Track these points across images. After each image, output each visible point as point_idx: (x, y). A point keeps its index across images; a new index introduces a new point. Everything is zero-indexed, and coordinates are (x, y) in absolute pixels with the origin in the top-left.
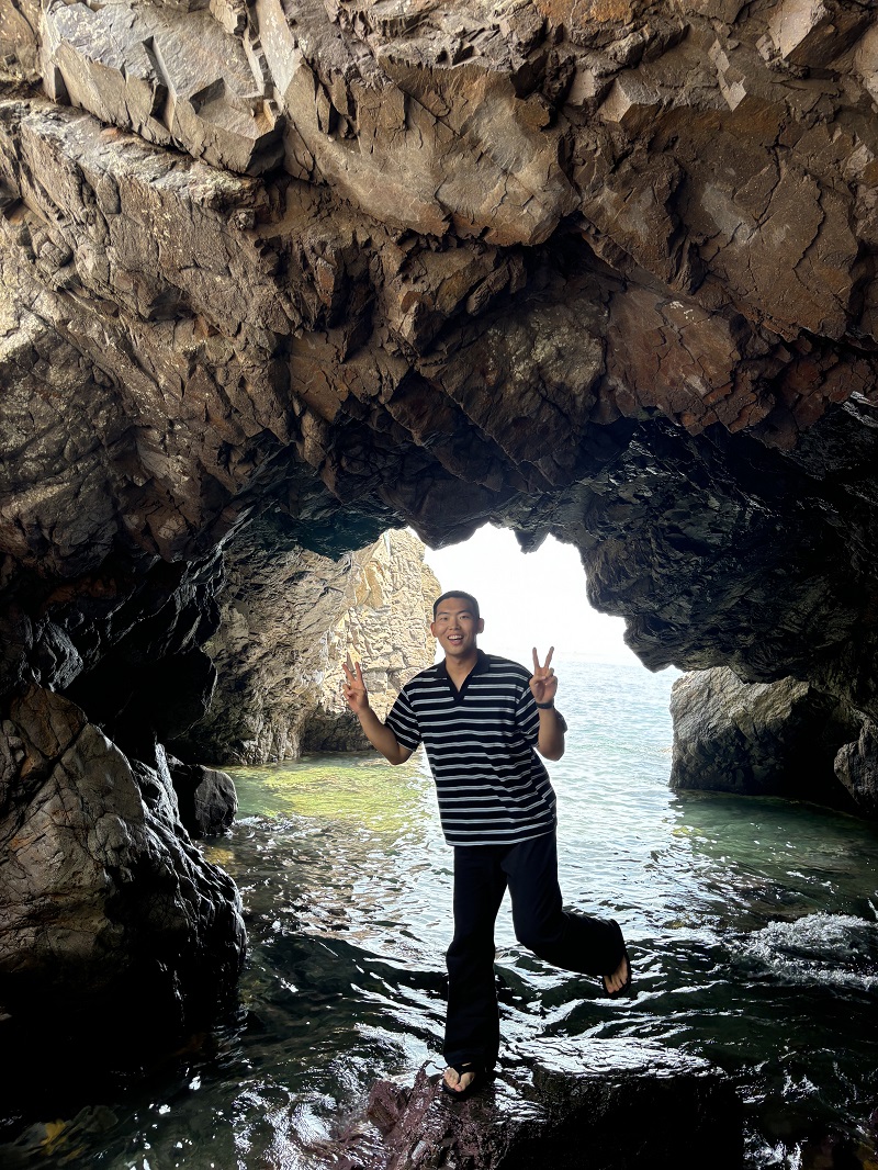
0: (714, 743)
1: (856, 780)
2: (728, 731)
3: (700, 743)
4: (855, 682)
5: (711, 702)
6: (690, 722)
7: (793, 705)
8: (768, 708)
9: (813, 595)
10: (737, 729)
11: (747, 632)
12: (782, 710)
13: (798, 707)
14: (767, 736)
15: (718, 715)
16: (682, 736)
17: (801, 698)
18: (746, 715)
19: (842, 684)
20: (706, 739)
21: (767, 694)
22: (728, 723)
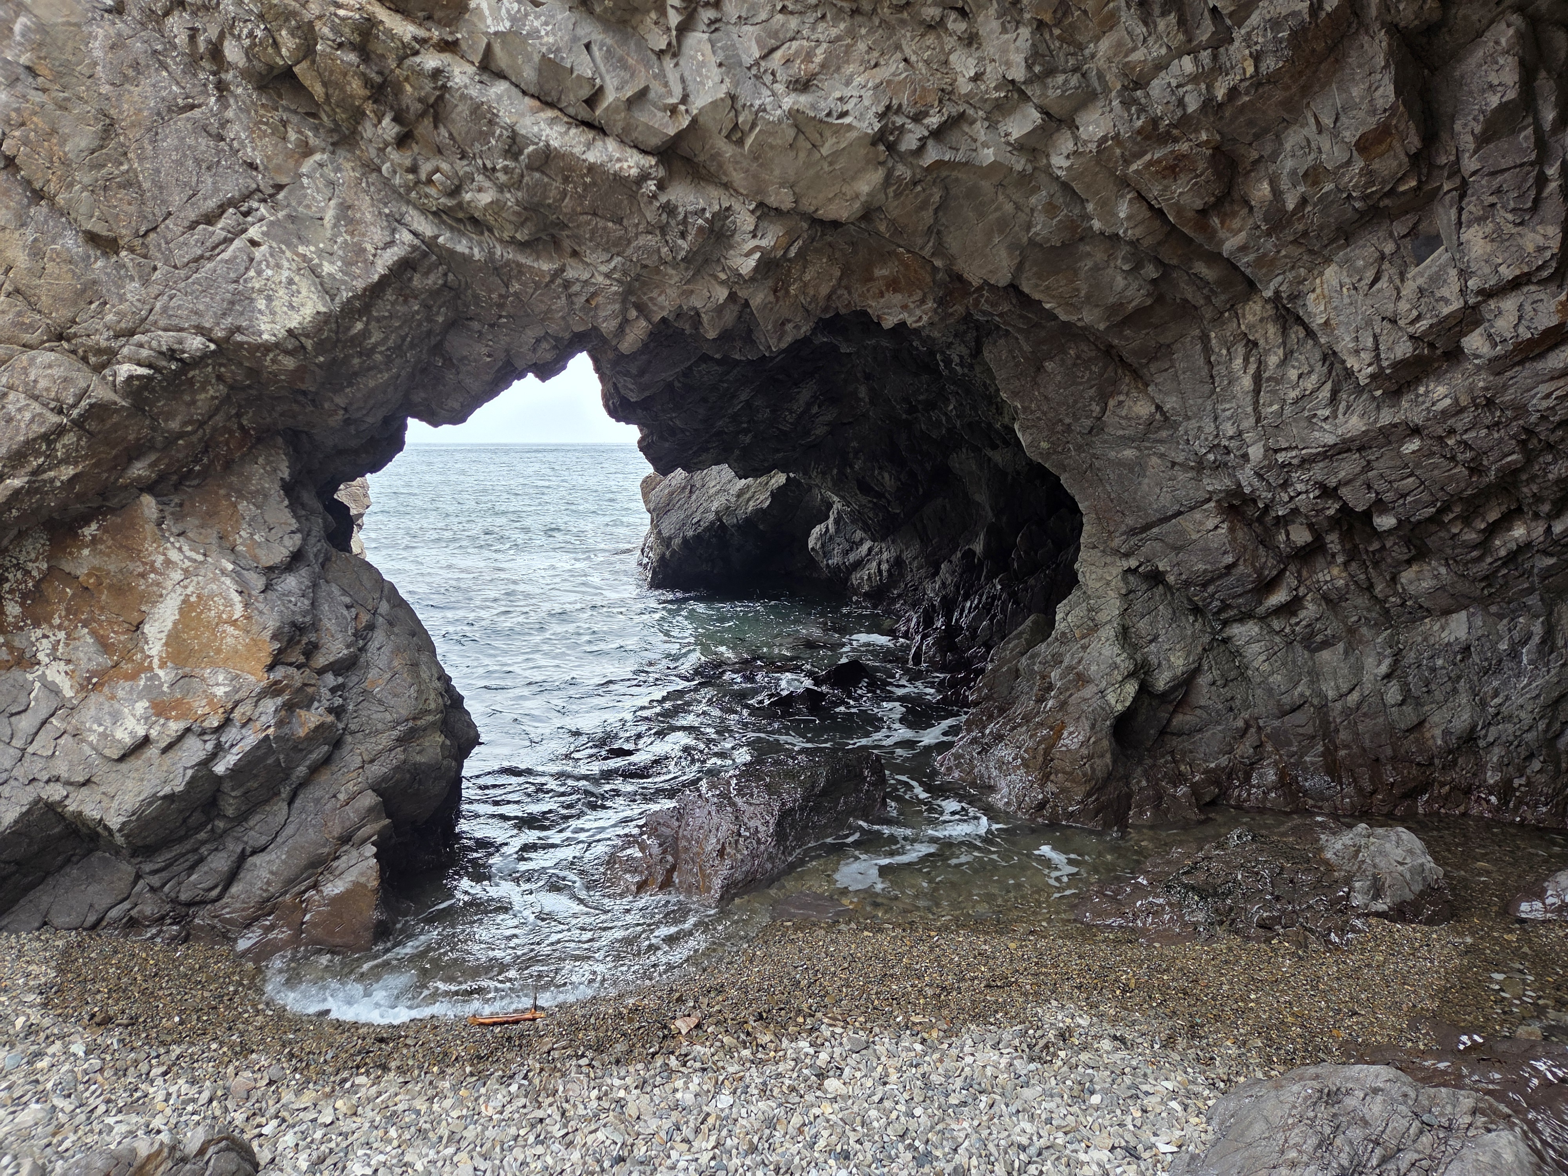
0: (698, 537)
1: (827, 554)
2: (712, 523)
3: (684, 537)
4: (835, 471)
5: (694, 497)
6: (674, 519)
7: (772, 494)
8: (749, 500)
9: (805, 394)
10: (720, 519)
11: (746, 431)
12: (763, 500)
13: (777, 495)
14: (750, 524)
15: (701, 510)
16: (666, 533)
17: (779, 488)
18: (728, 508)
19: (824, 474)
20: (690, 533)
21: (749, 487)
22: (711, 516)
